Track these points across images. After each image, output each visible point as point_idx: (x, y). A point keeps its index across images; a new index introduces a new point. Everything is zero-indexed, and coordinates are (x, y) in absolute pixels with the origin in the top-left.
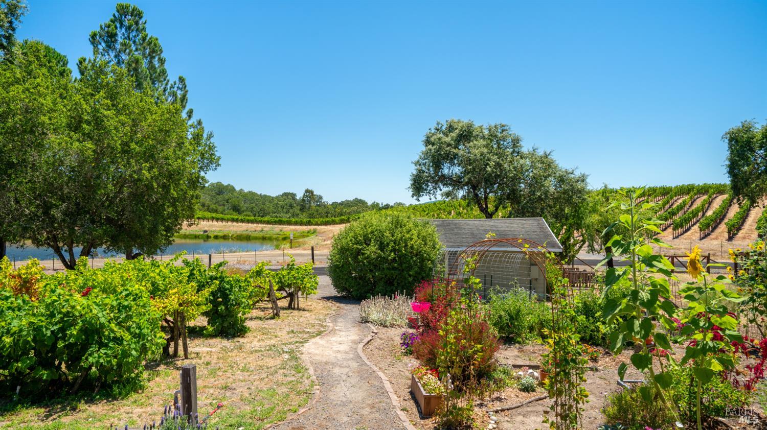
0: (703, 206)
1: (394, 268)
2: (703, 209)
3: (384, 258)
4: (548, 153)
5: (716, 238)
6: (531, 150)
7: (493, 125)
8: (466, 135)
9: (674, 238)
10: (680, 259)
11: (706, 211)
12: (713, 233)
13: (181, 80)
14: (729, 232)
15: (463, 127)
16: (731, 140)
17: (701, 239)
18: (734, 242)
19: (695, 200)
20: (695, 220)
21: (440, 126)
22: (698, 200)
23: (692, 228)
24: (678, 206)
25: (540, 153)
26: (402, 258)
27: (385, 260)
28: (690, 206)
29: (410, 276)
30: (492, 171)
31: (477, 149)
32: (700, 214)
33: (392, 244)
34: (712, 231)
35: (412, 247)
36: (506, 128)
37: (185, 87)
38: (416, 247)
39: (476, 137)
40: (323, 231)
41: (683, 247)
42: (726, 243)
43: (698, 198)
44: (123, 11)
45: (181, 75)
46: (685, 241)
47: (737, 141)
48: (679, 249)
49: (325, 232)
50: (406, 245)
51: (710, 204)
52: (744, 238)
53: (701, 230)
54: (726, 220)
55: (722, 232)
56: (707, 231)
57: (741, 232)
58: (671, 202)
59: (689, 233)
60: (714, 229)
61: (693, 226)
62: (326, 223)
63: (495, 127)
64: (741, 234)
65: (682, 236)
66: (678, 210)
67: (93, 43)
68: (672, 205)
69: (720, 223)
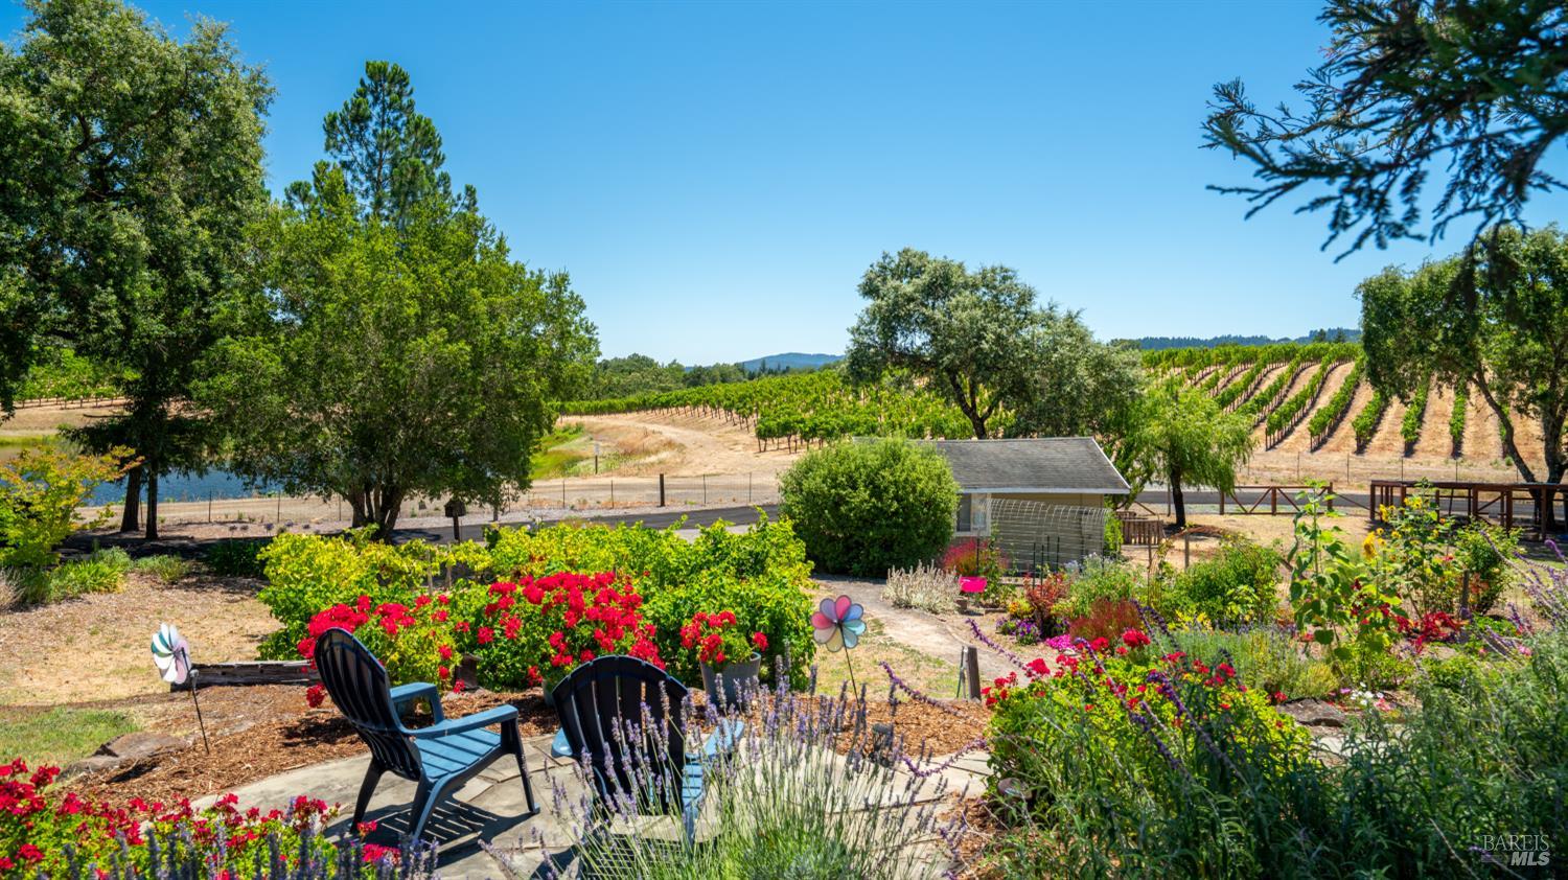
0: (1312, 387)
1: (896, 525)
2: (1312, 392)
3: (881, 509)
4: (1074, 313)
5: (1338, 450)
6: (1046, 307)
7: (989, 268)
8: (941, 284)
9: (1267, 450)
10: (1284, 491)
11: (1318, 396)
12: (1331, 440)
13: (470, 191)
14: (1358, 439)
15: (935, 270)
16: (1366, 296)
17: (1314, 450)
18: (1366, 457)
19: (1298, 375)
20: (1300, 413)
21: (887, 260)
22: (1303, 374)
23: (1297, 429)
24: (1270, 388)
25: (1061, 313)
26: (907, 510)
27: (881, 512)
28: (1290, 387)
29: (920, 536)
30: (991, 348)
31: (961, 310)
32: (1308, 402)
33: (892, 489)
34: (1330, 435)
35: (922, 493)
36: (1010, 273)
37: (475, 203)
38: (927, 491)
39: (958, 289)
40: (597, 427)
41: (1283, 466)
42: (1354, 458)
43: (1303, 369)
44: (377, 73)
45: (470, 184)
46: (1286, 455)
47: (1376, 299)
48: (1278, 471)
49: (603, 430)
50: (914, 491)
51: (1323, 383)
52: (1382, 448)
53: (1312, 435)
54: (1352, 416)
55: (1346, 437)
56: (1322, 436)
57: (1378, 436)
58: (1258, 378)
59: (1291, 438)
60: (1333, 429)
61: (1296, 424)
62: (598, 411)
63: (993, 271)
64: (1377, 440)
65: (1281, 445)
66: (1271, 395)
67: (328, 132)
68: (1259, 383)
69: (1342, 419)
